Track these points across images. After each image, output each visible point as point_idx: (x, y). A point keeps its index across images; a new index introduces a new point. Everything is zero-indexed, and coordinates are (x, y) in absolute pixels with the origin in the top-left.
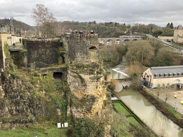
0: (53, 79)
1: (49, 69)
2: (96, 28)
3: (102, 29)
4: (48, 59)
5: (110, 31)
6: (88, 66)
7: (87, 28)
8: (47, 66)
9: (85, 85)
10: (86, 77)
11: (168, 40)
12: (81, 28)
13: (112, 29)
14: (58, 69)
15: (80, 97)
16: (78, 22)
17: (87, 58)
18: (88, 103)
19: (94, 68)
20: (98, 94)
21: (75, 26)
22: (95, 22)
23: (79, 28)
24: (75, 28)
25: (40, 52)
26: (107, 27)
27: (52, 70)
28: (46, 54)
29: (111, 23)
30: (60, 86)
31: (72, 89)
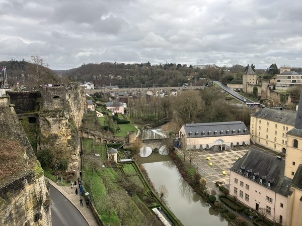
0: (28, 123)
1: (25, 115)
2: (150, 72)
3: (159, 74)
4: (25, 107)
5: (169, 77)
6: (52, 111)
7: (136, 73)
8: (23, 113)
9: (50, 127)
10: (50, 120)
11: (237, 89)
12: (127, 73)
13: (171, 73)
14: (32, 115)
15: (47, 136)
16: (123, 64)
17: (51, 105)
18: (52, 140)
19: (57, 112)
20: (61, 134)
21: (118, 70)
22: (149, 63)
23: (123, 73)
24: (119, 72)
25: (18, 101)
26: (165, 72)
27: (27, 115)
28: (23, 103)
29: (172, 65)
30: (33, 129)
31: (42, 131)
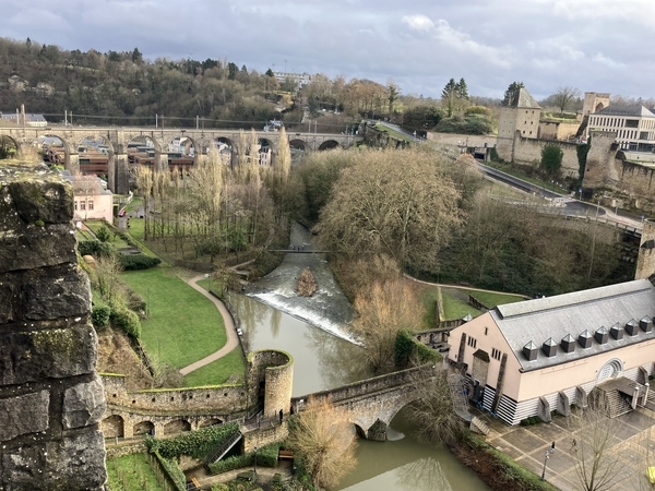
3: (175, 87)
7: (102, 80)
11: (471, 149)
16: (53, 49)
21: (42, 65)
26: (196, 81)
29: (210, 64)
